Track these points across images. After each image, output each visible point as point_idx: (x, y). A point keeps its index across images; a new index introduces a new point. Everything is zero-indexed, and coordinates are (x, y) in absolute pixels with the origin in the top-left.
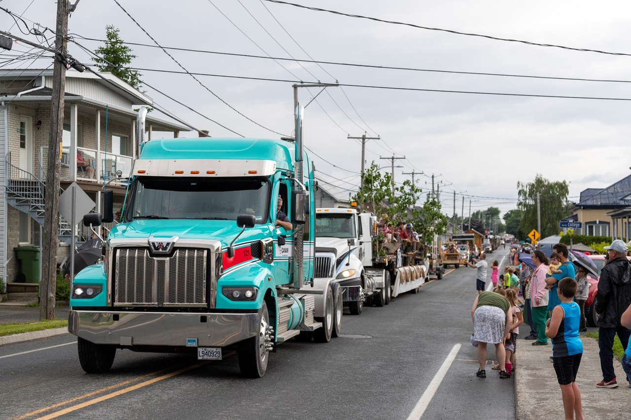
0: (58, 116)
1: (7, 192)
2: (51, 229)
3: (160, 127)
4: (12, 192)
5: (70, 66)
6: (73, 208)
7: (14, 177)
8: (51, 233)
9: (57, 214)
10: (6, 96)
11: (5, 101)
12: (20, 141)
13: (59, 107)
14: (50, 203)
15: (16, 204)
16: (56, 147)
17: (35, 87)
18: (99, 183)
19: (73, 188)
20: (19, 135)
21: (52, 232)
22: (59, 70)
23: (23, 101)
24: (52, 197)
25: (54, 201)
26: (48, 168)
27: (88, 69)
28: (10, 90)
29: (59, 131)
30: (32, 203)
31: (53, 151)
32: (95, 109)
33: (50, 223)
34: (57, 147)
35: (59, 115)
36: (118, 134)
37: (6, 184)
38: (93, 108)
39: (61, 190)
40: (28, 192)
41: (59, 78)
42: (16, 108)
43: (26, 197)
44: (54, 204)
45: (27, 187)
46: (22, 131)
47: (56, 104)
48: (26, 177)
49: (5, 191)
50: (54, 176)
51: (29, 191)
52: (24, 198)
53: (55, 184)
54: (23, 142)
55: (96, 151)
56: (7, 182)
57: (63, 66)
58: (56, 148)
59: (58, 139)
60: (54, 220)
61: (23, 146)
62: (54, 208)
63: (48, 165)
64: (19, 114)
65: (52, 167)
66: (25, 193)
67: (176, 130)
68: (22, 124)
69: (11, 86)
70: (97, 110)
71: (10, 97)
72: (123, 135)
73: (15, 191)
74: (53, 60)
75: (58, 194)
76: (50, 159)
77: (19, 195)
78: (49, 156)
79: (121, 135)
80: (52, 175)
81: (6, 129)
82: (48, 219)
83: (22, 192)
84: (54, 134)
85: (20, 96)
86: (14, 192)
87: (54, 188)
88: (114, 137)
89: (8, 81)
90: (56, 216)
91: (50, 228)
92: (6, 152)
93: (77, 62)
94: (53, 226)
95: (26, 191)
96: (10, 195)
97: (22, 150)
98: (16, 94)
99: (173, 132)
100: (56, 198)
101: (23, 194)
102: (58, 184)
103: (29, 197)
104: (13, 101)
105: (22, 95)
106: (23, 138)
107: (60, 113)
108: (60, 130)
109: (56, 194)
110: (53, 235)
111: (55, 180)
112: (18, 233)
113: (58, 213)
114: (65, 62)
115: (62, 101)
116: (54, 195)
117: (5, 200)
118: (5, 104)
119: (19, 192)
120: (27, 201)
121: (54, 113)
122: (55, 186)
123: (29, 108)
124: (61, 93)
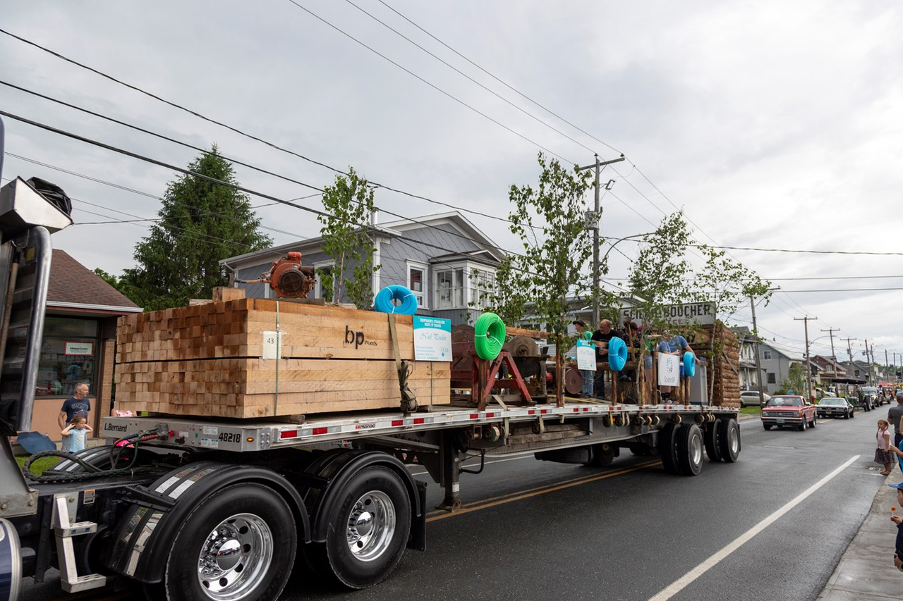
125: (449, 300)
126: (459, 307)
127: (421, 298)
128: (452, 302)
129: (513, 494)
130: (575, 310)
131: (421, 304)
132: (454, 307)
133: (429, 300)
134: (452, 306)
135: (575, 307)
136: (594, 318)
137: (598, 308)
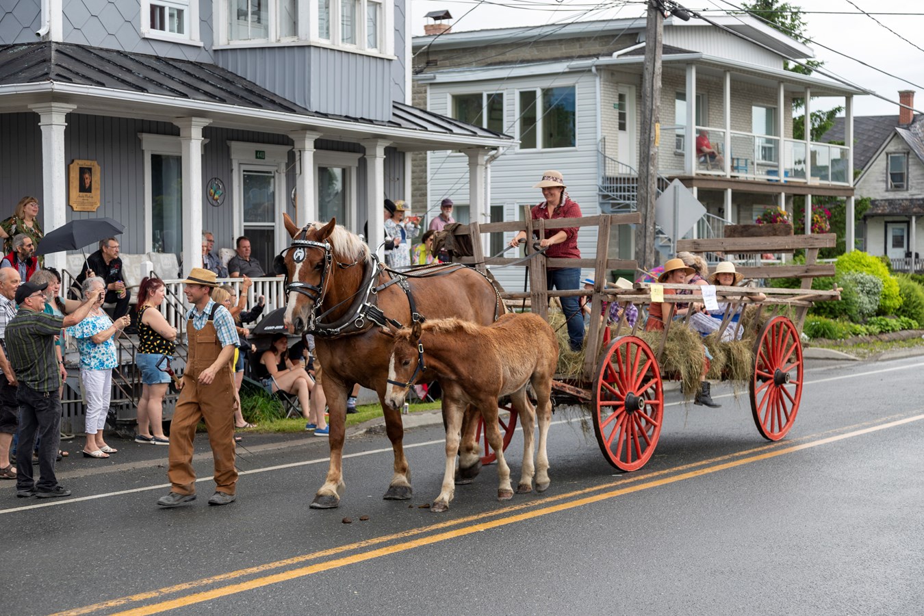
0: (653, 86)
1: (600, 193)
2: (645, 245)
3: (823, 91)
4: (606, 193)
5: (669, 13)
6: (675, 216)
7: (610, 173)
8: (645, 252)
9: (652, 224)
10: (598, 58)
11: (596, 66)
12: (618, 121)
13: (654, 73)
14: (643, 210)
15: (611, 210)
16: (650, 129)
17: (639, 43)
18: (728, 177)
19: (675, 187)
20: (616, 112)
21: (647, 250)
22: (654, 20)
23: (621, 64)
24: (644, 202)
25: (649, 207)
26: (640, 159)
27: (696, 15)
28: (605, 49)
29: (654, 107)
30: (633, 208)
31: (647, 136)
32: (722, 70)
33: (644, 238)
34: (652, 130)
35: (654, 84)
36: (761, 104)
37: (600, 182)
38: (719, 69)
39: (658, 192)
40: (627, 193)
41: (653, 32)
42: (612, 74)
43: (624, 199)
44: (649, 210)
45: (626, 185)
46: (621, 106)
47: (650, 68)
48: (624, 172)
49: (597, 192)
50: (647, 171)
51: (629, 191)
52: (622, 201)
53: (650, 182)
54: (623, 122)
55: (724, 130)
56: (601, 180)
57: (659, 14)
58: (650, 132)
59: (653, 119)
60: (648, 234)
61: (622, 127)
62: (648, 216)
63: (640, 156)
64: (617, 83)
65: (646, 158)
66: (622, 193)
67: (848, 94)
68: (621, 97)
69: (607, 43)
70: (725, 72)
71: (603, 60)
72: (769, 105)
73: (610, 191)
74: (646, 7)
75: (654, 197)
76: (642, 148)
77: (615, 197)
78: (642, 143)
79: (766, 105)
80: (645, 170)
81: (599, 105)
82: (641, 232)
83: (619, 194)
84: (648, 112)
85: (616, 58)
86: (609, 194)
87: (649, 189)
88: (754, 108)
89: (603, 36)
90: (651, 228)
91: (643, 244)
92: (599, 137)
93: (680, 6)
94: (648, 241)
95: (624, 191)
96: (605, 197)
97: (621, 133)
98: (610, 55)
99: (843, 99)
100: (651, 202)
101: (621, 196)
102: (654, 183)
103: (629, 199)
104: (607, 65)
105: (619, 56)
106: (622, 117)
107: (656, 82)
108: (656, 106)
109: (651, 197)
110: (647, 254)
111: (650, 178)
112: (617, 250)
113: (655, 224)
114: (662, 8)
115: (659, 65)
116: (649, 198)
117: (597, 205)
118: (597, 70)
119: (615, 193)
120: (627, 206)
121: (647, 82)
122: (649, 185)
123: (630, 73)
124: (657, 53)
125: (259, 21)
126: (287, 41)
127: (180, 12)
128: (266, 28)
129: (434, 527)
130: (597, 56)
131: (180, 30)
132: (272, 41)
133: (202, 20)
134: (267, 35)
135: (596, 48)
136: (647, 77)
137: (659, 51)
